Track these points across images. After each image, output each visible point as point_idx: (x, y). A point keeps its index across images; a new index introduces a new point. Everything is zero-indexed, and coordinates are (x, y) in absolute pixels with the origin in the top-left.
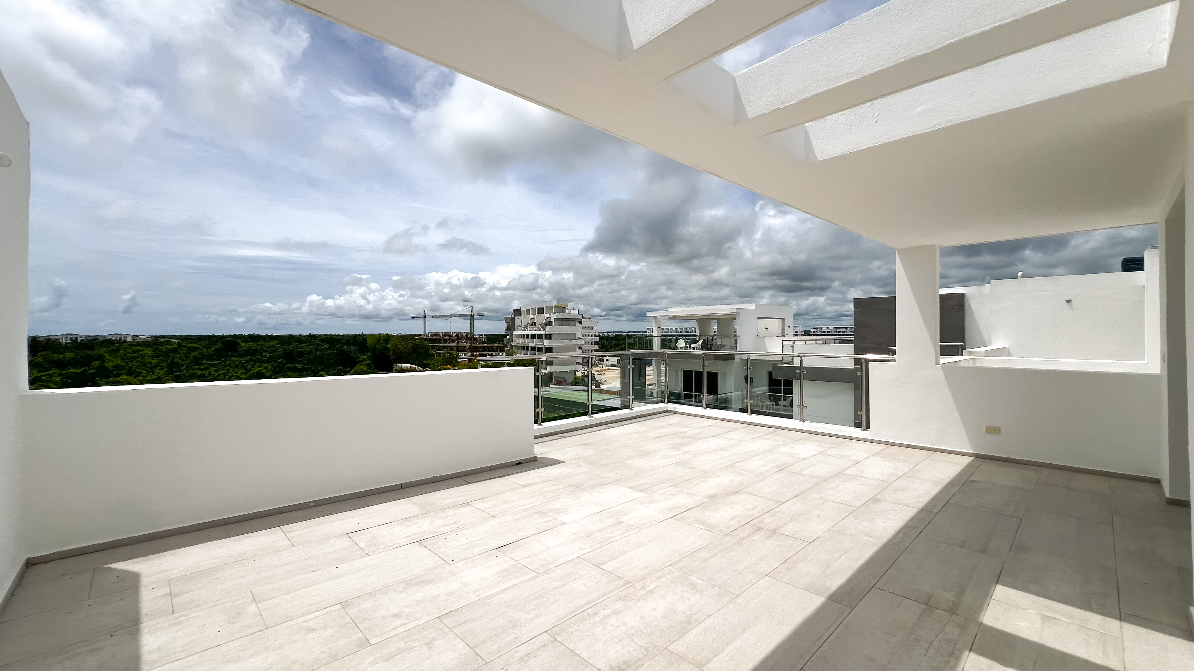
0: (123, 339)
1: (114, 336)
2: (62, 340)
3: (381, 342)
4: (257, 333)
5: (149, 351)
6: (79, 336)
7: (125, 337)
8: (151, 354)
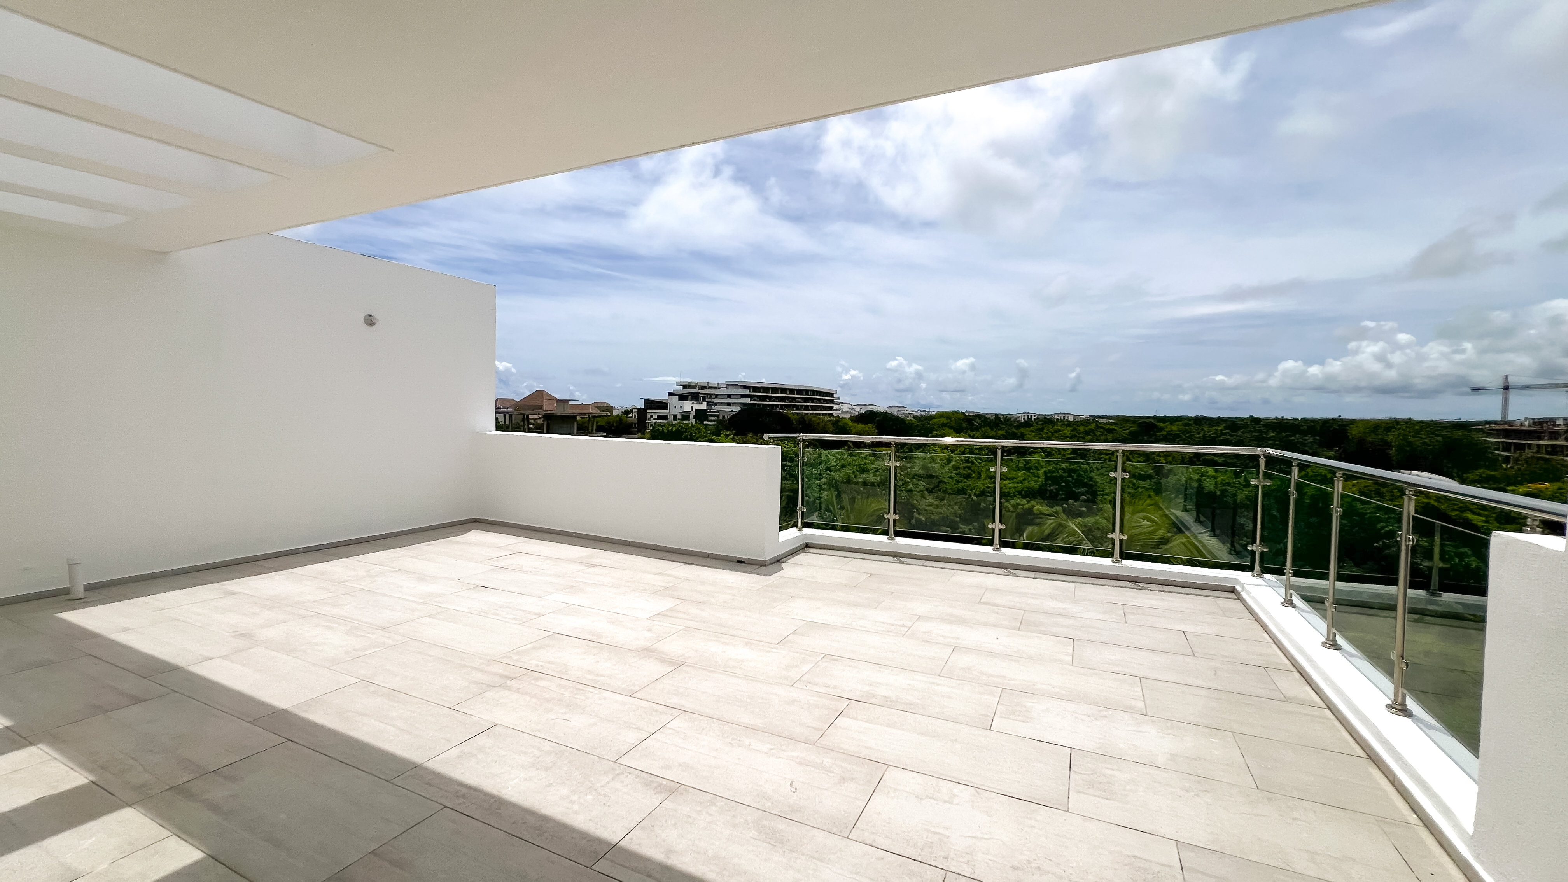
0: (1066, 418)
1: (1059, 415)
2: (1021, 418)
3: (1380, 431)
4: (1207, 414)
5: (1068, 431)
6: (1033, 415)
7: (1068, 417)
8: (1070, 434)
